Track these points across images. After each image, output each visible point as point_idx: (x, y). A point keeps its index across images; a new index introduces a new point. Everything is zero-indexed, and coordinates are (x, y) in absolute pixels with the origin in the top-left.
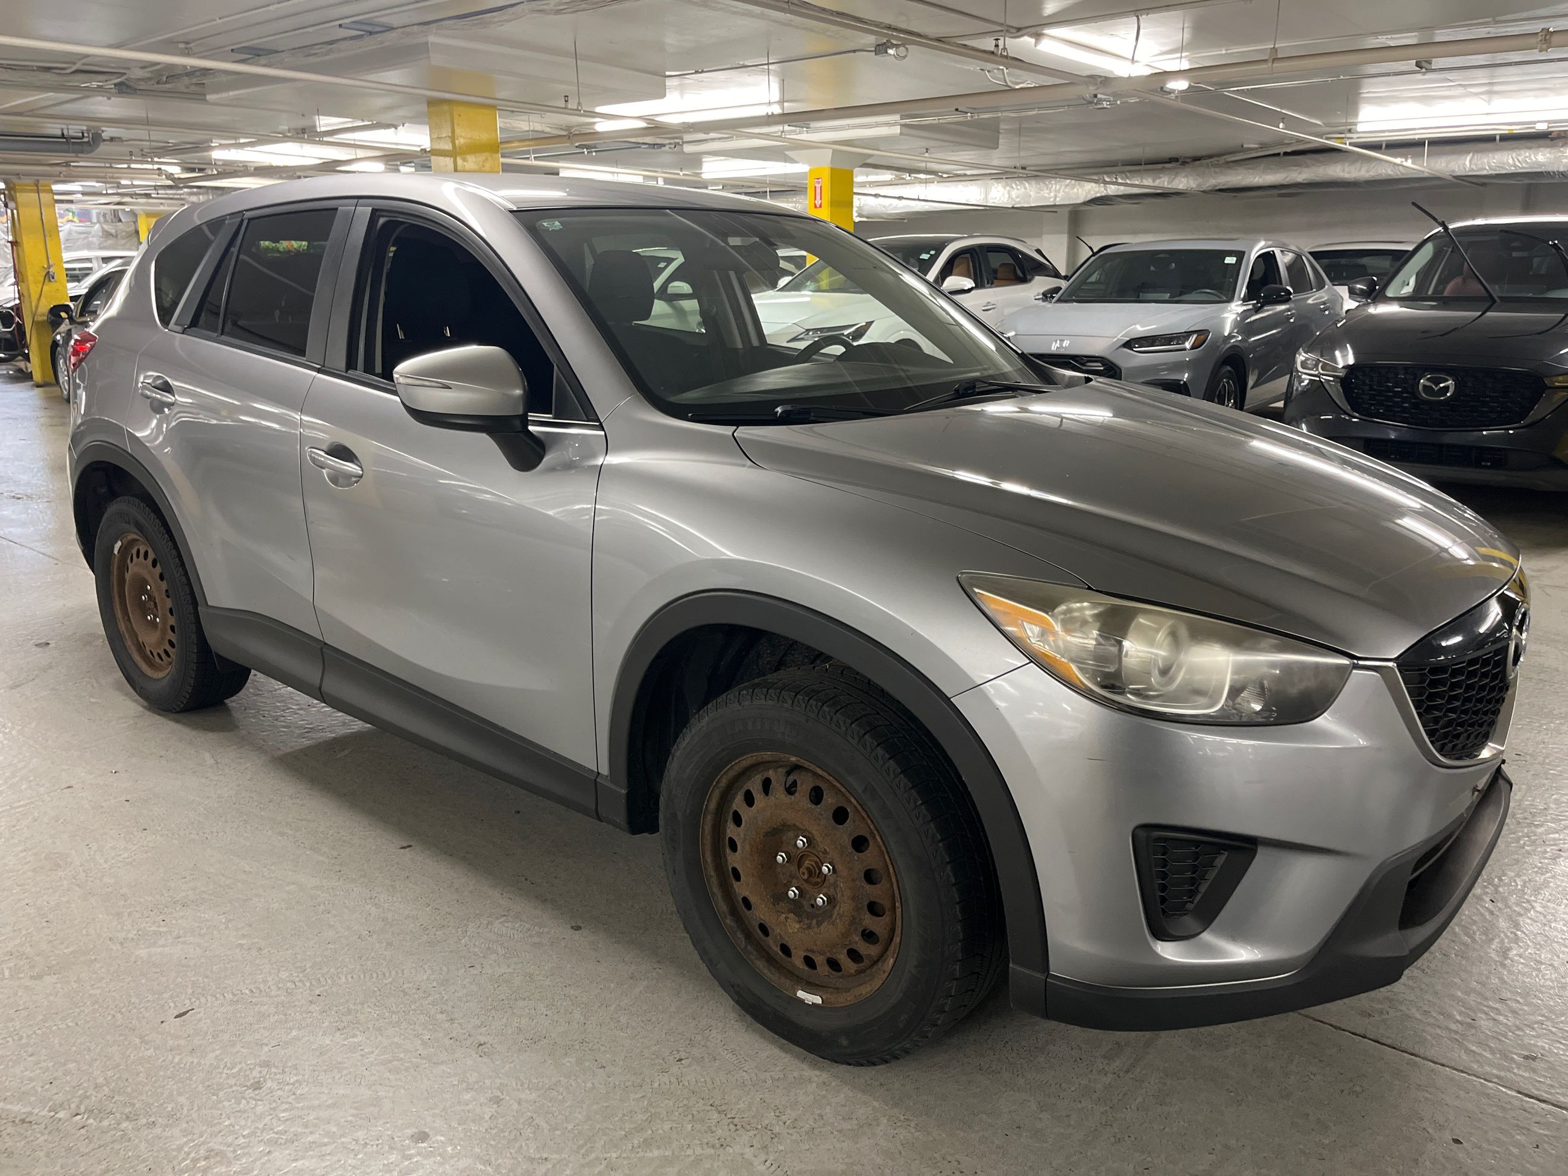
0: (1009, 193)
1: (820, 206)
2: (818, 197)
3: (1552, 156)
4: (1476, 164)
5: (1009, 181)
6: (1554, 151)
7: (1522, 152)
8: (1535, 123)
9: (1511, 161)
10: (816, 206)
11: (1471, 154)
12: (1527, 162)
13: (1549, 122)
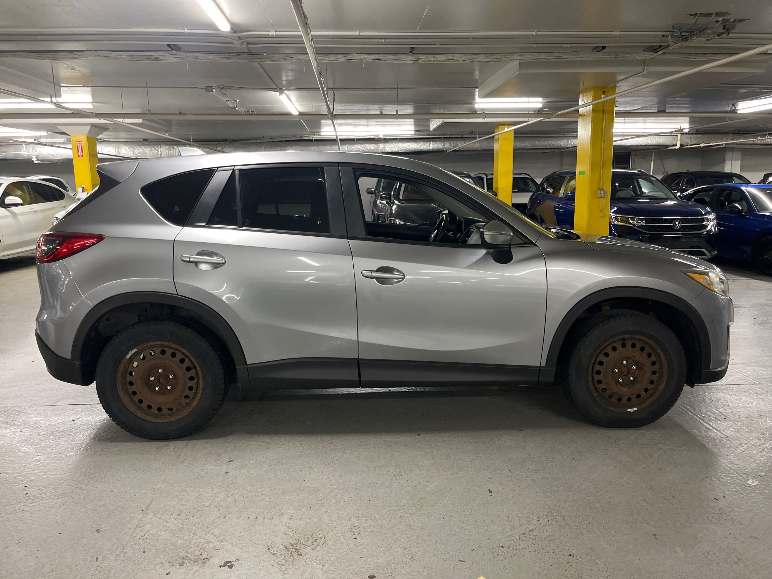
0: (133, 151)
1: (82, 156)
2: (80, 151)
3: (376, 147)
4: (349, 149)
5: (131, 145)
6: (376, 145)
7: (365, 145)
8: (379, 135)
9: (362, 149)
10: (79, 156)
11: (347, 145)
12: (368, 149)
13: (384, 135)
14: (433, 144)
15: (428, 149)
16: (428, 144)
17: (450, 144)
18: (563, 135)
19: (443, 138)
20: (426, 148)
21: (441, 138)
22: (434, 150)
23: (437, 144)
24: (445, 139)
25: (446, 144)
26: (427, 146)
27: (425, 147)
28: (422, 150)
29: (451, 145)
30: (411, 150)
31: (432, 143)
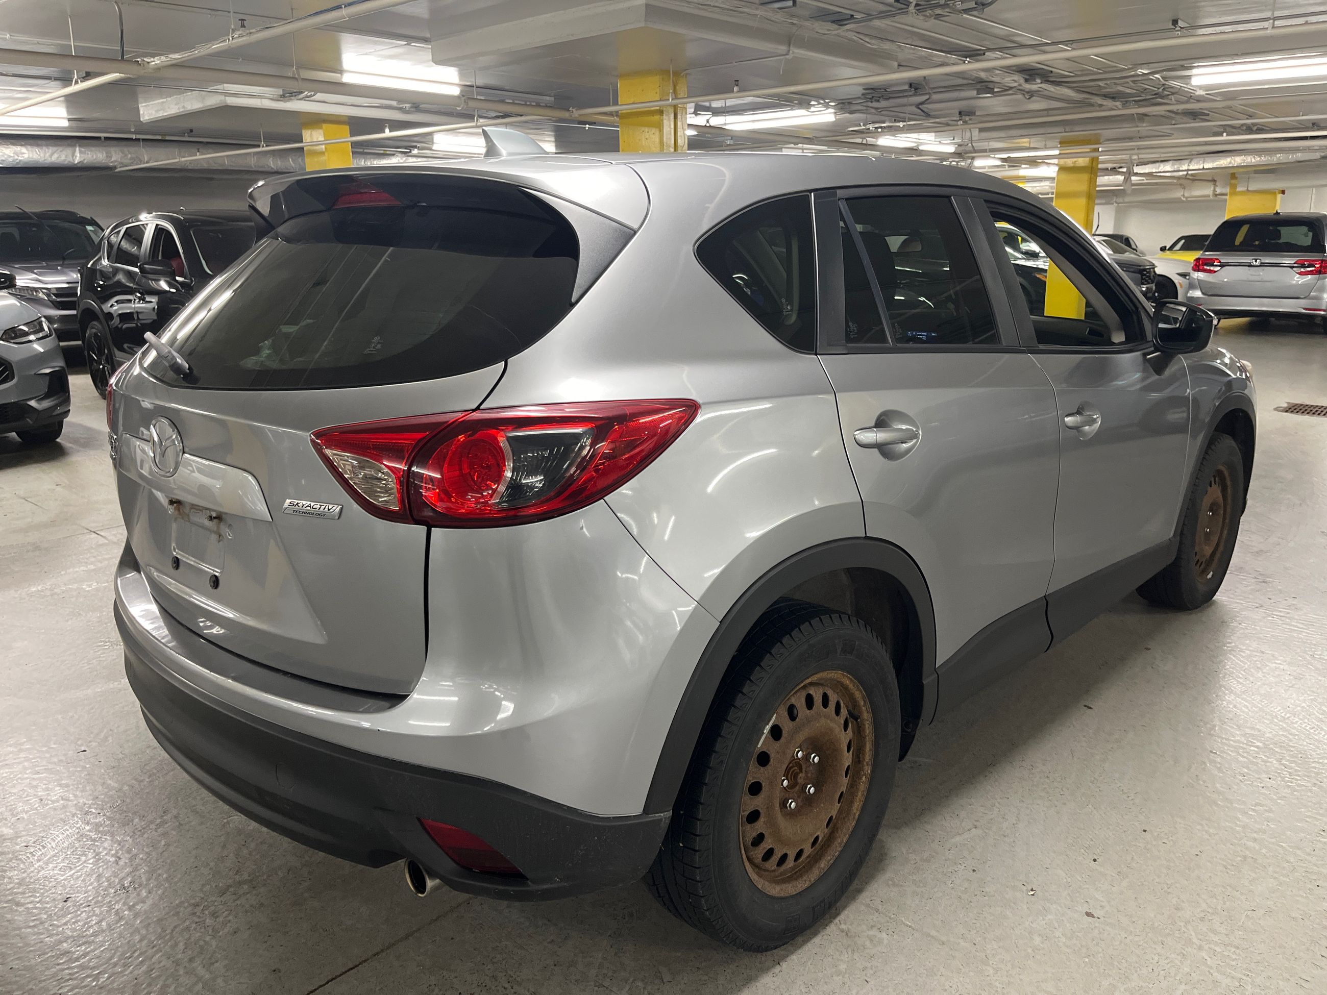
14: (81, 152)
15: (69, 162)
16: (69, 151)
17: (123, 153)
18: (362, 150)
19: (103, 138)
20: (65, 160)
21: (99, 138)
22: (84, 166)
23: (91, 151)
24: (108, 142)
25: (113, 153)
26: (66, 156)
27: (63, 158)
28: (55, 163)
29: (126, 155)
30: (26, 163)
31: (77, 149)
